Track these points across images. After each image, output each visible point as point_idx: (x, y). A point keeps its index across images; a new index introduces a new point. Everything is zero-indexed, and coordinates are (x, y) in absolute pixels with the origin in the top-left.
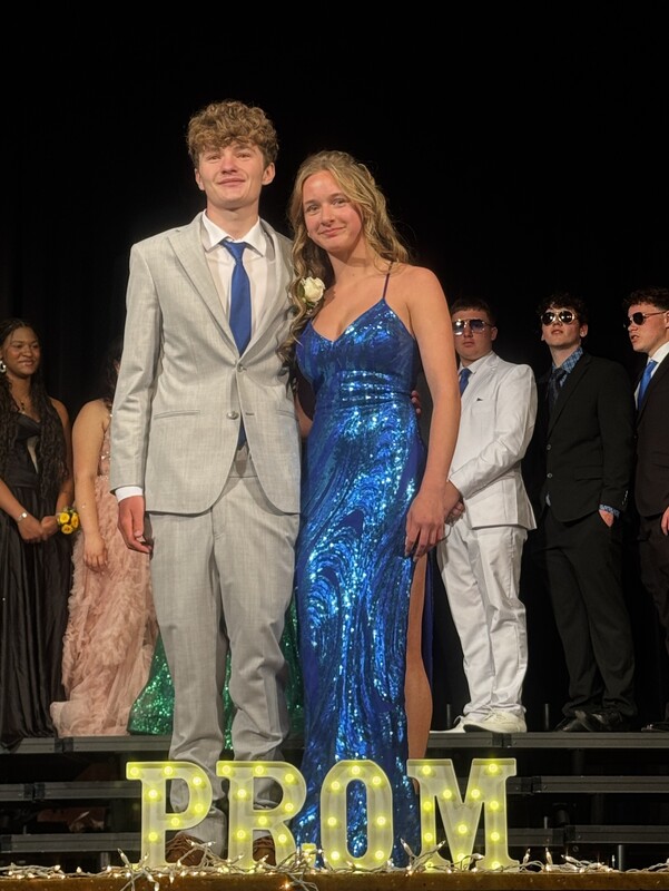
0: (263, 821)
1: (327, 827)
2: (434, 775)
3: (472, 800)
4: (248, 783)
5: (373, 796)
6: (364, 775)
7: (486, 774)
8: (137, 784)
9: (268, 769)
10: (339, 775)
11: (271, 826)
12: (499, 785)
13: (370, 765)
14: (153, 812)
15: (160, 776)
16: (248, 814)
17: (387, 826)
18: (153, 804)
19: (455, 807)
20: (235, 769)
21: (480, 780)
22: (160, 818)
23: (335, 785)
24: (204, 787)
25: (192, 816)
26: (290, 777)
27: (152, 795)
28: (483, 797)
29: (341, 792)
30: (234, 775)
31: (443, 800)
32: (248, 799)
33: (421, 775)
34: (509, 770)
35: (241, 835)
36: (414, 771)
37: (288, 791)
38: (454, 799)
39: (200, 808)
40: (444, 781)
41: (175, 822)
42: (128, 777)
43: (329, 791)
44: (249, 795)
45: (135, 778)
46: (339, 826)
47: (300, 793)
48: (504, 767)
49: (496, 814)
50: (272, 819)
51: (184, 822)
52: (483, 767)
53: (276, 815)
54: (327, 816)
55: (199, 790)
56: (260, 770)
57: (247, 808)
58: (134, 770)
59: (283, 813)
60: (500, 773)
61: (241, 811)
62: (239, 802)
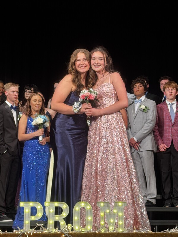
0: (57, 218)
1: (75, 220)
2: (104, 206)
3: (114, 213)
4: (53, 208)
5: (87, 211)
6: (85, 206)
7: (118, 205)
8: (23, 208)
9: (59, 204)
10: (78, 206)
11: (59, 219)
12: (122, 209)
13: (87, 203)
14: (27, 216)
15: (29, 206)
16: (53, 216)
17: (91, 220)
18: (27, 213)
19: (110, 215)
20: (50, 204)
21: (117, 208)
22: (29, 217)
23: (77, 208)
24: (41, 209)
25: (38, 216)
26: (64, 206)
27: (27, 211)
28: (118, 212)
29: (78, 210)
30: (49, 205)
31: (106, 213)
32: (53, 212)
33: (101, 206)
34: (125, 205)
35: (51, 222)
36: (99, 205)
37: (64, 210)
38: (109, 212)
39: (40, 215)
40: (107, 207)
41: (33, 218)
42: (20, 206)
43: (75, 210)
44: (53, 211)
45: (22, 206)
46: (78, 220)
47: (67, 210)
48: (124, 204)
49: (121, 216)
50: (59, 217)
51: (35, 218)
52: (117, 204)
53: (61, 216)
54: (75, 217)
55: (39, 209)
56: (56, 204)
57: (53, 215)
58: (22, 204)
59: (63, 216)
60: (122, 205)
61: (51, 215)
62: (51, 213)
